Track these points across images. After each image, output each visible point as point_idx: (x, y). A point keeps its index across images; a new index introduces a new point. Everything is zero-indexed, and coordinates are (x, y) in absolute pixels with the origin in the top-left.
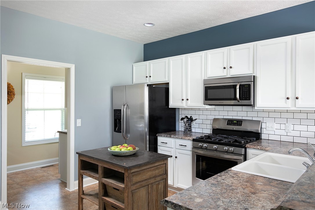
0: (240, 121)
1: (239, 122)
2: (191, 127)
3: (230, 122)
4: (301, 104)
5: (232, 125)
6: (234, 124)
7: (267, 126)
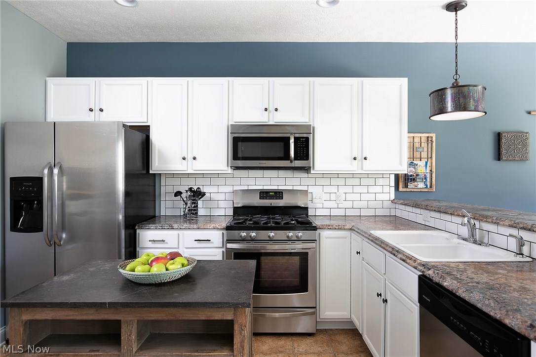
0: (279, 192)
1: (278, 194)
2: (197, 206)
3: (264, 194)
4: (368, 166)
5: (268, 198)
6: (271, 198)
7: (314, 197)
